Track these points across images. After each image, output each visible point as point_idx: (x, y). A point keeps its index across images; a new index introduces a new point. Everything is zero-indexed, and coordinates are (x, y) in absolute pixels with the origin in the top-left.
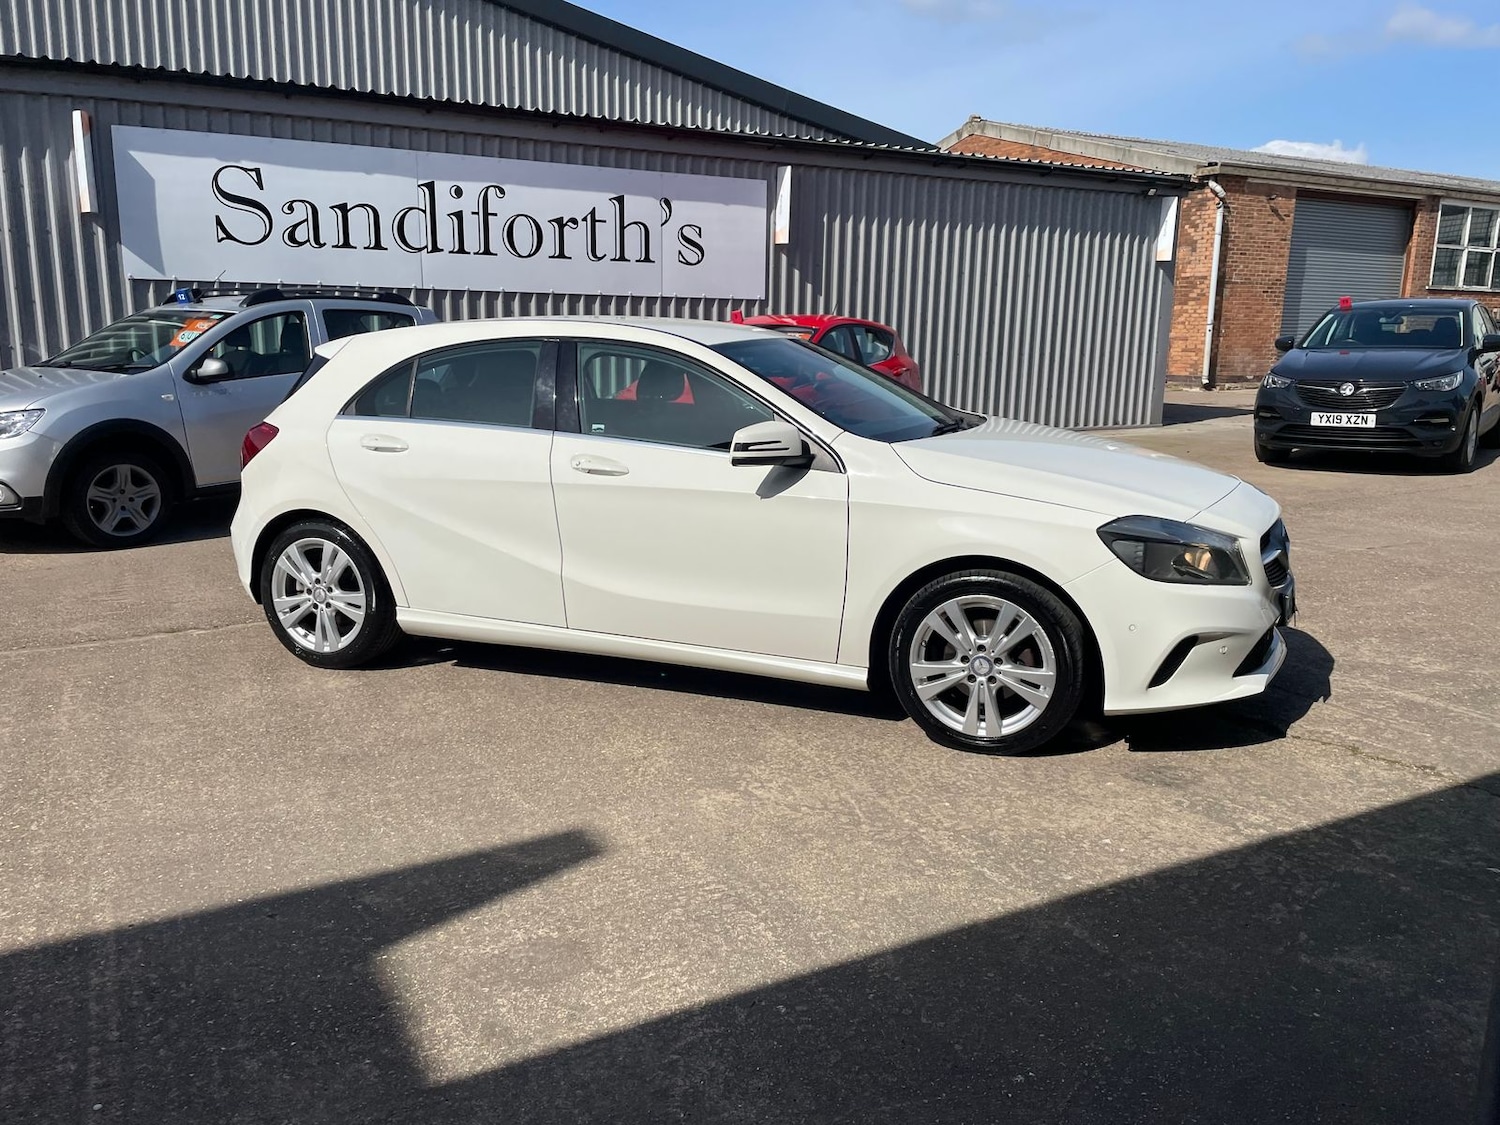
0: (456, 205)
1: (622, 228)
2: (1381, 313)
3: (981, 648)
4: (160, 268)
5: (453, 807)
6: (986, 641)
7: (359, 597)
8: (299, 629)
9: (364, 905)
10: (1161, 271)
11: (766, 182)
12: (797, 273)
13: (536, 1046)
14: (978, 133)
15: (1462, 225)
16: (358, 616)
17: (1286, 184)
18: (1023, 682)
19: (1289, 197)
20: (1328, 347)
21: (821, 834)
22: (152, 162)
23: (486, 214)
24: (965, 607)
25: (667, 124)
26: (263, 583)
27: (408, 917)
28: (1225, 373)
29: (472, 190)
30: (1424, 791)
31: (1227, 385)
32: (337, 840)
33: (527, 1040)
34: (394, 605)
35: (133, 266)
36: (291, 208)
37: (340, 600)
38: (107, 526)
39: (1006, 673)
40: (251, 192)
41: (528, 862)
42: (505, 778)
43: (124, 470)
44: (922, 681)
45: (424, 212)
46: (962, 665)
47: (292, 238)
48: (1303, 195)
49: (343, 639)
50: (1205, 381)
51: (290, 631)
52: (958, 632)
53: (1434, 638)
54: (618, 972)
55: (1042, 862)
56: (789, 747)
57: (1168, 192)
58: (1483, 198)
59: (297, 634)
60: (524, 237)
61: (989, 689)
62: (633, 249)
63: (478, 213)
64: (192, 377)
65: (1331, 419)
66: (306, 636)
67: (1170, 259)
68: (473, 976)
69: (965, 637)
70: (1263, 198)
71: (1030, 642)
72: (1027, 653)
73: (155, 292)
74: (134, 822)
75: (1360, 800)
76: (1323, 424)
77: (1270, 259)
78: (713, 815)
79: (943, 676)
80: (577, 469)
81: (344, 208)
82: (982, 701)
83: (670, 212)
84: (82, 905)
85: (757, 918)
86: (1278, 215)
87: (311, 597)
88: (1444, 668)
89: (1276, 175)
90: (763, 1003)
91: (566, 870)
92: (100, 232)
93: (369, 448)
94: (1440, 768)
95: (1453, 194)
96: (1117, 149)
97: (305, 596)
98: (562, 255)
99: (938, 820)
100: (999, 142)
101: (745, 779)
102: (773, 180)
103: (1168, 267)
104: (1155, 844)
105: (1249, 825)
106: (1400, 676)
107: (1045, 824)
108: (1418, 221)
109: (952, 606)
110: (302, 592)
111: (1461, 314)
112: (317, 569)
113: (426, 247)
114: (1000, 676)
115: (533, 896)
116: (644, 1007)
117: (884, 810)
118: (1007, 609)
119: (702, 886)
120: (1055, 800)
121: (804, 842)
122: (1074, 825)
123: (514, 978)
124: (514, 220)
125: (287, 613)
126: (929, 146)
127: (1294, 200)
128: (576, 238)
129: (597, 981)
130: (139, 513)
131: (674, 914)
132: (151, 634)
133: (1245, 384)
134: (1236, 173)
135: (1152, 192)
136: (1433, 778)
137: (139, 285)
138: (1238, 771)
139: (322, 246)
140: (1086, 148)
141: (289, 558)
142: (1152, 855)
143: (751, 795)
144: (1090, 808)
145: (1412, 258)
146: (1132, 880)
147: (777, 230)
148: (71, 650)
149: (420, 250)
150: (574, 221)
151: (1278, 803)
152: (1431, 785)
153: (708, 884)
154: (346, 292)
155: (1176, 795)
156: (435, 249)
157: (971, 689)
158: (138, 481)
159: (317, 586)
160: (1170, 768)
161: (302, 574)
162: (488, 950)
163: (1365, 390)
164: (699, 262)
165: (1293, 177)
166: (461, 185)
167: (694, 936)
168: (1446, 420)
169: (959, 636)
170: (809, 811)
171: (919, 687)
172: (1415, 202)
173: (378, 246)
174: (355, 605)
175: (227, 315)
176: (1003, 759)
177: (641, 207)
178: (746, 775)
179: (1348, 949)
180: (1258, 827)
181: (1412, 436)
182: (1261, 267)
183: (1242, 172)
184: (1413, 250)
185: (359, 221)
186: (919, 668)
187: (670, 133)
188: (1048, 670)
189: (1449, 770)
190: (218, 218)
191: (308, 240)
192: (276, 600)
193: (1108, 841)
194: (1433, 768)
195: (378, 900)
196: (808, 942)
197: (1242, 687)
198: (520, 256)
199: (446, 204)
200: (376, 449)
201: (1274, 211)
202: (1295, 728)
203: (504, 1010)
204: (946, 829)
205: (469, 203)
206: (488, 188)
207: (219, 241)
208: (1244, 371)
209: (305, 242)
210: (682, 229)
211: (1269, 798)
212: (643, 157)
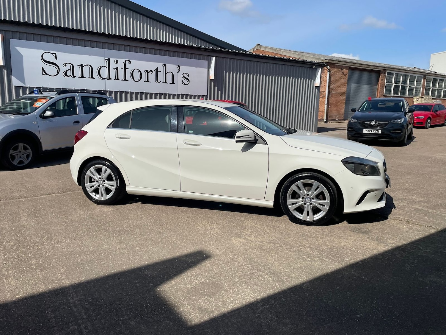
0: (116, 66)
1: (166, 73)
2: (380, 102)
3: (308, 195)
4: (24, 83)
5: (160, 245)
6: (310, 193)
7: (114, 183)
8: (93, 193)
9: (146, 274)
10: (317, 89)
11: (207, 61)
12: (216, 88)
13: (216, 313)
14: (259, 49)
15: (392, 77)
16: (113, 189)
17: (346, 66)
18: (320, 204)
19: (346, 69)
20: (365, 111)
21: (272, 250)
22: (22, 50)
23: (125, 69)
24: (303, 183)
25: (179, 43)
26: (82, 179)
27: (160, 278)
28: (330, 118)
29: (121, 61)
30: (431, 233)
31: (331, 122)
32: (129, 256)
33: (213, 312)
34: (125, 185)
35: (15, 82)
36: (66, 65)
37: (107, 184)
38: (15, 163)
39: (315, 202)
40: (53, 60)
41: (190, 260)
42: (172, 236)
43: (21, 145)
44: (290, 205)
45: (107, 67)
46: (302, 200)
47: (66, 74)
48: (351, 69)
49: (108, 196)
50: (325, 121)
51: (91, 194)
52: (301, 190)
53: (416, 191)
54: (231, 291)
55: (338, 255)
56: (252, 225)
57: (318, 67)
58: (398, 70)
59: (93, 195)
60: (137, 76)
61: (310, 207)
62: (169, 80)
63: (123, 68)
64: (42, 116)
65: (369, 131)
66: (95, 195)
67: (319, 86)
68: (188, 294)
69: (304, 192)
70: (340, 69)
71: (322, 193)
72: (321, 196)
73: (22, 90)
74: (62, 253)
75: (416, 236)
76: (367, 132)
77: (342, 87)
78: (238, 245)
79: (296, 203)
80: (186, 144)
81: (82, 66)
82: (308, 210)
83: (180, 69)
84: (57, 278)
85: (265, 274)
86: (344, 74)
87: (98, 183)
88: (422, 199)
89: (344, 63)
90: (277, 298)
91: (202, 262)
92: (5, 71)
93: (118, 138)
94: (433, 226)
95: (390, 69)
96: (299, 55)
97: (96, 183)
98: (148, 81)
99: (304, 245)
100: (265, 52)
101: (243, 234)
102: (209, 61)
103: (318, 88)
104: (367, 249)
105: (390, 243)
106: (412, 202)
107: (334, 245)
108: (381, 76)
109: (299, 183)
110: (94, 182)
111: (401, 102)
112: (100, 175)
113: (107, 78)
114: (314, 203)
115: (195, 271)
116: (243, 301)
117: (288, 242)
118: (316, 183)
119: (244, 265)
120: (334, 238)
121: (269, 252)
122: (342, 245)
123: (201, 294)
124: (134, 71)
125: (89, 188)
126: (246, 51)
127: (348, 70)
128: (152, 76)
129: (226, 294)
130: (25, 159)
131: (240, 274)
132: (41, 196)
133: (336, 122)
134: (332, 62)
135: (314, 67)
136: (432, 229)
137: (17, 88)
138: (380, 229)
139: (75, 77)
140: (290, 54)
141: (91, 171)
142: (367, 252)
143: (247, 239)
144: (345, 240)
145: (379, 87)
146: (365, 260)
147: (211, 75)
148: (17, 201)
149: (105, 79)
150: (151, 71)
151: (395, 237)
152: (433, 231)
153: (246, 265)
154: (88, 91)
155: (367, 236)
156: (110, 79)
157: (305, 207)
158: (25, 148)
159: (100, 180)
160: (361, 228)
161: (95, 176)
162: (189, 286)
163: (378, 123)
164: (188, 84)
165: (348, 64)
166: (117, 59)
167: (248, 280)
168: (400, 131)
169: (301, 191)
170: (266, 243)
171: (289, 207)
172: (380, 71)
173: (92, 77)
174: (113, 186)
175: (52, 98)
176: (315, 227)
177: (171, 67)
178: (243, 233)
179: (430, 276)
180: (392, 244)
181: (391, 136)
182: (339, 89)
183: (334, 62)
184: (380, 85)
185: (87, 70)
186: (289, 201)
187: (180, 46)
188: (328, 201)
189: (435, 227)
190: (43, 68)
191: (71, 75)
192: (86, 184)
193: (354, 249)
194: (431, 226)
195: (149, 273)
196: (282, 280)
197: (380, 205)
198: (135, 81)
199: (113, 65)
200: (120, 138)
201: (343, 73)
202: (390, 216)
203: (202, 303)
204: (307, 247)
205: (120, 65)
206: (126, 61)
207: (43, 75)
208: (335, 118)
209: (70, 76)
210: (183, 74)
211: (392, 236)
212: (172, 53)
